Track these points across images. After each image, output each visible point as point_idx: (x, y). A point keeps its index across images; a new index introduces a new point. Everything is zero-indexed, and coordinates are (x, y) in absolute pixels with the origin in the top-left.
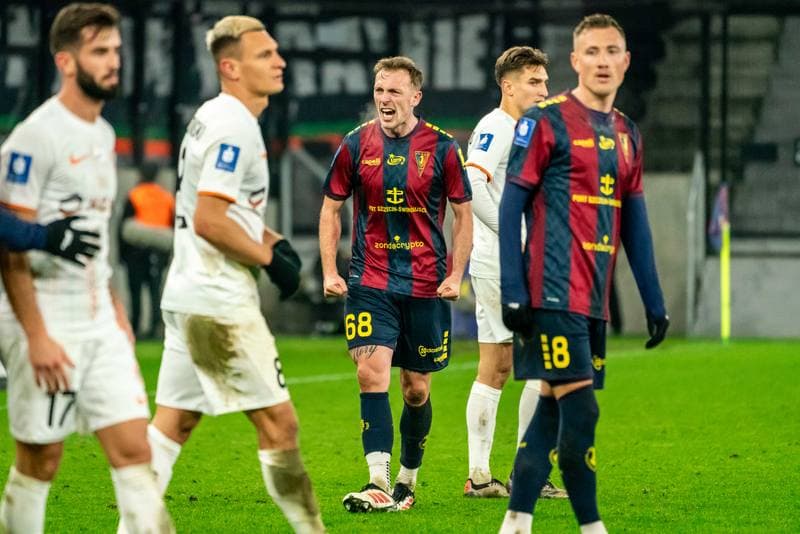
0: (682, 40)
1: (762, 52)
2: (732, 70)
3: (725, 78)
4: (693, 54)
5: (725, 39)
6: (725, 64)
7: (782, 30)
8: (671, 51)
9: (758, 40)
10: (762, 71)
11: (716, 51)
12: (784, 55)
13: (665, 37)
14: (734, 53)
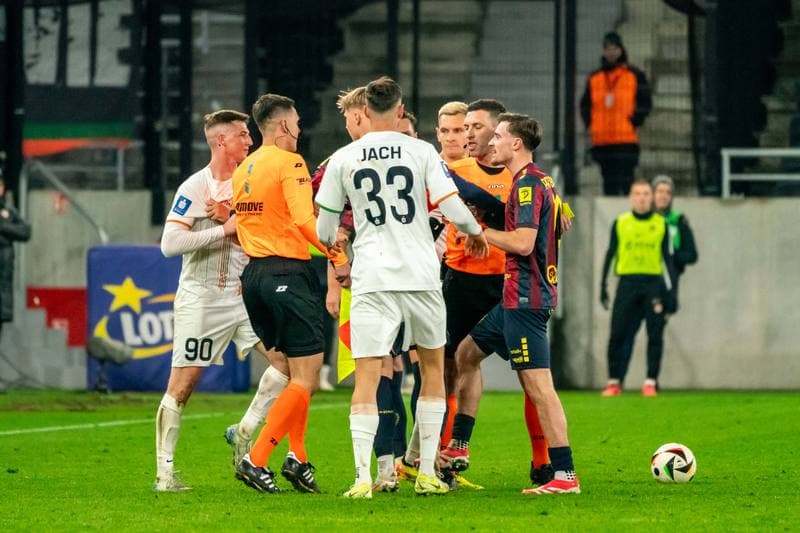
0: (363, 29)
1: (460, 43)
2: (425, 66)
3: (416, 74)
4: (377, 45)
5: (416, 27)
6: (416, 57)
7: (484, 16)
8: (350, 42)
9: (455, 28)
10: (461, 67)
11: (406, 42)
12: (486, 45)
13: (343, 24)
14: (427, 45)
